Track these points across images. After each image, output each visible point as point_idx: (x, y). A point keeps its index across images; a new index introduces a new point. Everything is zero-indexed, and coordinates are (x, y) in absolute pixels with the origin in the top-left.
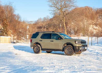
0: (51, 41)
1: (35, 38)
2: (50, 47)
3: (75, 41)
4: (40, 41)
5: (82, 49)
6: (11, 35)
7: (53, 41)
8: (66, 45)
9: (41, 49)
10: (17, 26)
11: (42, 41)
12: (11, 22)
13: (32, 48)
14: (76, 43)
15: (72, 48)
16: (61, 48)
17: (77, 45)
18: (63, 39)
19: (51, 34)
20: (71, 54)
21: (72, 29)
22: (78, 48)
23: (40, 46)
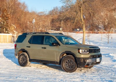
0: (42, 48)
1: (21, 42)
2: (42, 57)
3: (79, 49)
4: (27, 47)
5: (90, 62)
6: (15, 31)
7: (46, 48)
8: (65, 55)
9: (28, 59)
10: (22, 20)
11: (29, 47)
12: (14, 13)
13: (17, 57)
14: (79, 52)
15: (73, 61)
16: (57, 59)
17: (82, 56)
18: (60, 45)
19: (43, 37)
20: (71, 70)
21: (101, 22)
22: (84, 60)
23: (27, 55)
